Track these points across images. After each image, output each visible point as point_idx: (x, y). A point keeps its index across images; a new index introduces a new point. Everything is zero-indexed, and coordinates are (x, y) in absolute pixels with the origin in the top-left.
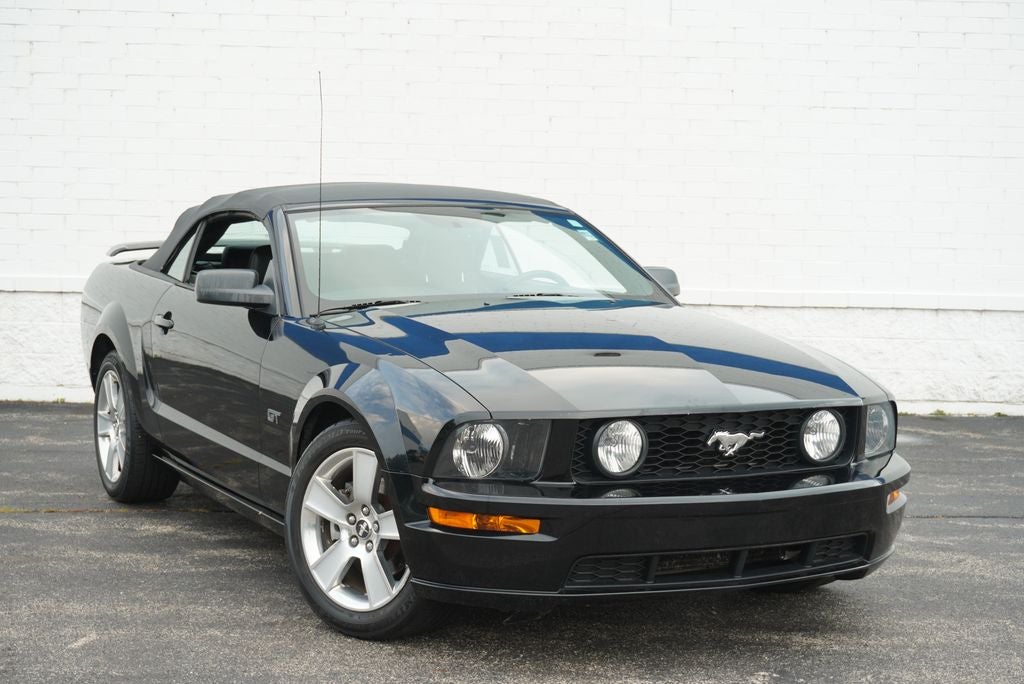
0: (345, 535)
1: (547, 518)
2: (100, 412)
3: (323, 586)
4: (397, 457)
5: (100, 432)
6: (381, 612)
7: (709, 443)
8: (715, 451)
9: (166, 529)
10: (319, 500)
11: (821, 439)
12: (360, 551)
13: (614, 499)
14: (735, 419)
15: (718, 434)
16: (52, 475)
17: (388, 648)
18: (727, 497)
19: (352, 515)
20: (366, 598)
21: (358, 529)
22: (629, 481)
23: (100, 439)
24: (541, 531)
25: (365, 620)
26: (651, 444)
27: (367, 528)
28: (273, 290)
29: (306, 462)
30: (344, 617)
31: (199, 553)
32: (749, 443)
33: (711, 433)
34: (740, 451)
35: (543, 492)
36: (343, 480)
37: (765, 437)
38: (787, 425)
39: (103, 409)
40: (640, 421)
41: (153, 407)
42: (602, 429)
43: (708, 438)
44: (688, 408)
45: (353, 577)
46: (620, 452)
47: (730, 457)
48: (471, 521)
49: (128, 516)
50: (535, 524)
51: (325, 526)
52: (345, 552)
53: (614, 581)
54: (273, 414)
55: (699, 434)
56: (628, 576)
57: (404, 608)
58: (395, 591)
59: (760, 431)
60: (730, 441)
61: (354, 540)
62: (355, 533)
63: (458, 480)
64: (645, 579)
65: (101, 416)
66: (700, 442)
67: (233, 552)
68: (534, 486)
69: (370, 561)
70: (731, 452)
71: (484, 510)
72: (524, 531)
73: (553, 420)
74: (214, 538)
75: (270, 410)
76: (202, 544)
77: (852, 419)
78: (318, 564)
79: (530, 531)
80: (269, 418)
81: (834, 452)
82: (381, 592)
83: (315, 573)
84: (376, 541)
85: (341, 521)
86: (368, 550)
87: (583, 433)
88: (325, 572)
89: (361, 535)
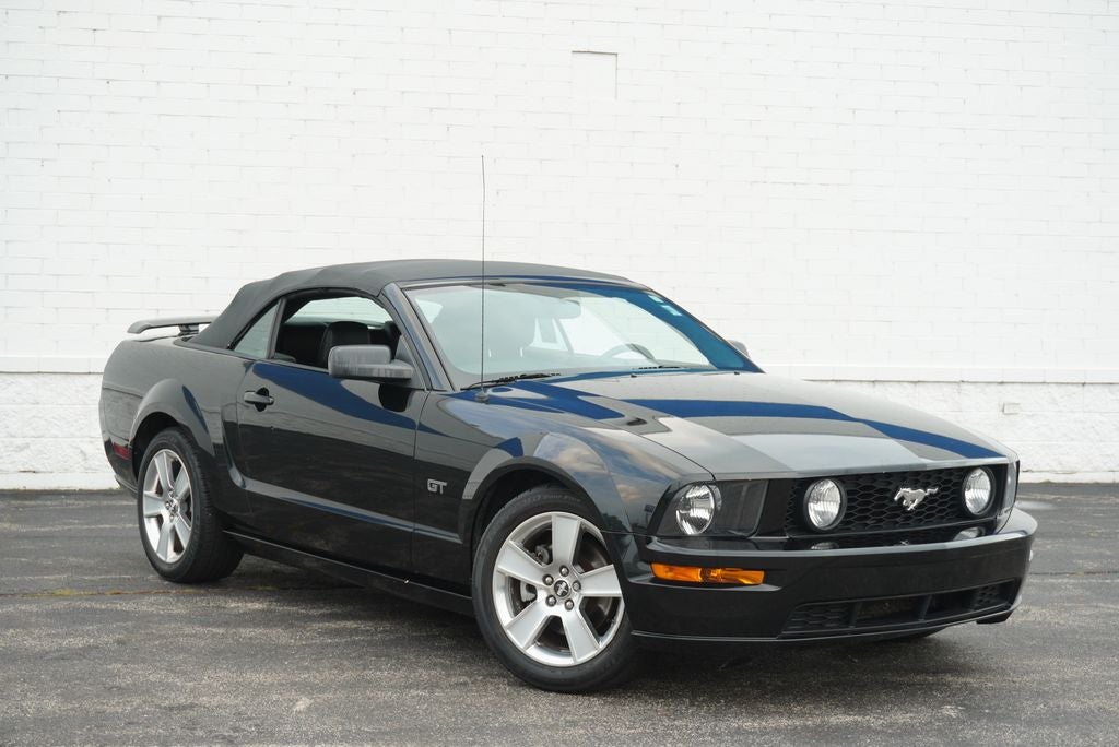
0: (542, 595)
1: (771, 569)
2: (145, 492)
3: (520, 645)
4: (614, 518)
5: (146, 513)
6: (588, 666)
7: (896, 498)
8: (899, 505)
9: (257, 606)
10: (512, 561)
11: (977, 493)
12: (559, 610)
13: (820, 551)
14: (915, 477)
15: (902, 491)
16: (72, 560)
17: (596, 702)
18: (905, 548)
19: (548, 576)
20: (569, 655)
21: (556, 589)
22: (838, 533)
23: (146, 520)
24: (765, 581)
25: (568, 675)
26: (849, 500)
27: (567, 587)
28: (411, 363)
29: (499, 527)
30: (546, 673)
31: (316, 626)
32: (926, 498)
33: (897, 490)
34: (920, 506)
35: (758, 546)
36: (539, 543)
37: (938, 493)
38: (953, 481)
39: (149, 489)
40: (842, 479)
41: (244, 486)
42: (810, 488)
43: (894, 495)
44: (882, 467)
45: (553, 635)
46: (825, 507)
47: (911, 511)
48: (696, 575)
49: (196, 595)
50: (760, 575)
51: (515, 584)
52: (542, 611)
53: (821, 626)
54: (434, 485)
55: (888, 491)
56: (834, 621)
57: (614, 661)
58: (602, 645)
59: (934, 487)
60: (912, 497)
61: (551, 599)
62: (553, 593)
63: (682, 538)
64: (847, 623)
65: (148, 496)
66: (887, 498)
67: (351, 624)
68: (750, 541)
69: (572, 620)
70: (912, 507)
71: (706, 564)
72: (746, 582)
73: (770, 480)
74: (314, 612)
75: (430, 481)
76: (312, 619)
77: (999, 474)
78: (511, 626)
79: (752, 581)
80: (430, 489)
81: (988, 503)
82: (584, 647)
83: (510, 634)
84: (577, 599)
85: (538, 582)
86: (569, 609)
87: (794, 491)
88: (521, 632)
89: (560, 595)
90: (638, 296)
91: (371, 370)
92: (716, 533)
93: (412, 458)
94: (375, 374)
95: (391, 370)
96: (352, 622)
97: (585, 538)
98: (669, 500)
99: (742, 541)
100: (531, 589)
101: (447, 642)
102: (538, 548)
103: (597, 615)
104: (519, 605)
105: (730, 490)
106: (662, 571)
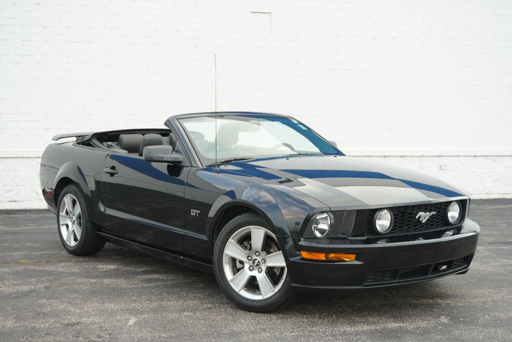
0: (247, 266)
1: (359, 254)
2: (60, 214)
3: (237, 290)
4: (281, 228)
5: (61, 223)
6: (270, 300)
7: (417, 217)
8: (418, 221)
9: (112, 267)
10: (232, 250)
11: (453, 214)
12: (255, 273)
13: (381, 244)
14: (426, 207)
15: (420, 213)
16: (29, 244)
17: (274, 317)
18: (422, 241)
19: (250, 256)
20: (260, 294)
21: (254, 263)
22: (390, 235)
23: (61, 226)
24: (356, 259)
25: (260, 304)
26: (395, 219)
27: (259, 262)
28: (183, 155)
29: (225, 234)
30: (249, 303)
31: (139, 277)
32: (431, 216)
33: (417, 213)
34: (428, 220)
35: (352, 242)
36: (245, 240)
37: (436, 214)
38: (443, 207)
39: (62, 212)
40: (391, 209)
41: (105, 211)
42: (377, 213)
43: (416, 215)
44: (411, 203)
45: (252, 285)
46: (383, 222)
47: (424, 223)
48: (322, 257)
49: (84, 261)
50: (354, 256)
51: (233, 260)
52: (247, 273)
53: (382, 280)
54: (194, 212)
55: (413, 213)
56: (388, 277)
57: (282, 298)
58: (276, 290)
59: (434, 211)
60: (424, 216)
61: (251, 268)
62: (252, 265)
63: (315, 238)
64: (395, 278)
65: (61, 215)
66: (412, 217)
67: (155, 276)
68: (348, 240)
69: (262, 277)
70: (424, 221)
71: (327, 251)
72: (346, 260)
73: (357, 210)
74: (138, 270)
75: (192, 210)
76: (137, 273)
77: (463, 204)
78: (232, 281)
79: (350, 260)
80: (192, 214)
81: (458, 218)
82: (268, 291)
83: (231, 284)
84: (264, 268)
85: (244, 259)
86: (260, 272)
87: (369, 215)
88: (237, 283)
89: (255, 265)
90: (285, 120)
91: (163, 157)
92: (331, 236)
93: (183, 198)
94: (165, 159)
95: (173, 157)
96: (156, 275)
97: (267, 238)
98: (309, 221)
99: (344, 240)
100: (241, 262)
101: (201, 285)
102: (245, 243)
103: (273, 275)
104: (236, 270)
105: (338, 215)
106: (305, 254)
